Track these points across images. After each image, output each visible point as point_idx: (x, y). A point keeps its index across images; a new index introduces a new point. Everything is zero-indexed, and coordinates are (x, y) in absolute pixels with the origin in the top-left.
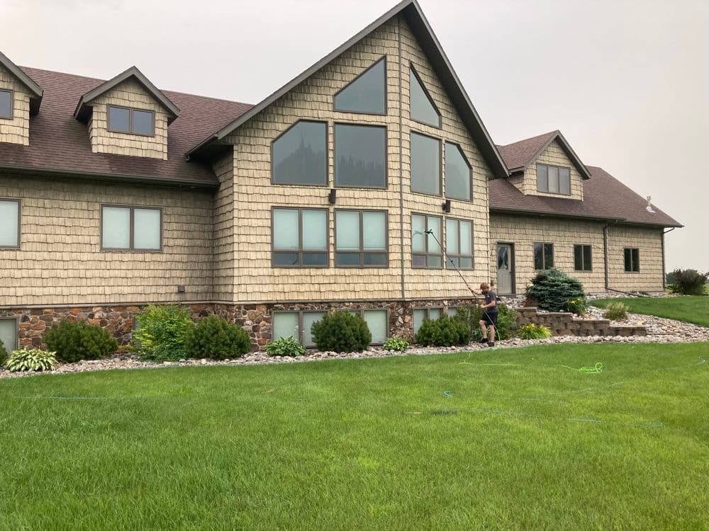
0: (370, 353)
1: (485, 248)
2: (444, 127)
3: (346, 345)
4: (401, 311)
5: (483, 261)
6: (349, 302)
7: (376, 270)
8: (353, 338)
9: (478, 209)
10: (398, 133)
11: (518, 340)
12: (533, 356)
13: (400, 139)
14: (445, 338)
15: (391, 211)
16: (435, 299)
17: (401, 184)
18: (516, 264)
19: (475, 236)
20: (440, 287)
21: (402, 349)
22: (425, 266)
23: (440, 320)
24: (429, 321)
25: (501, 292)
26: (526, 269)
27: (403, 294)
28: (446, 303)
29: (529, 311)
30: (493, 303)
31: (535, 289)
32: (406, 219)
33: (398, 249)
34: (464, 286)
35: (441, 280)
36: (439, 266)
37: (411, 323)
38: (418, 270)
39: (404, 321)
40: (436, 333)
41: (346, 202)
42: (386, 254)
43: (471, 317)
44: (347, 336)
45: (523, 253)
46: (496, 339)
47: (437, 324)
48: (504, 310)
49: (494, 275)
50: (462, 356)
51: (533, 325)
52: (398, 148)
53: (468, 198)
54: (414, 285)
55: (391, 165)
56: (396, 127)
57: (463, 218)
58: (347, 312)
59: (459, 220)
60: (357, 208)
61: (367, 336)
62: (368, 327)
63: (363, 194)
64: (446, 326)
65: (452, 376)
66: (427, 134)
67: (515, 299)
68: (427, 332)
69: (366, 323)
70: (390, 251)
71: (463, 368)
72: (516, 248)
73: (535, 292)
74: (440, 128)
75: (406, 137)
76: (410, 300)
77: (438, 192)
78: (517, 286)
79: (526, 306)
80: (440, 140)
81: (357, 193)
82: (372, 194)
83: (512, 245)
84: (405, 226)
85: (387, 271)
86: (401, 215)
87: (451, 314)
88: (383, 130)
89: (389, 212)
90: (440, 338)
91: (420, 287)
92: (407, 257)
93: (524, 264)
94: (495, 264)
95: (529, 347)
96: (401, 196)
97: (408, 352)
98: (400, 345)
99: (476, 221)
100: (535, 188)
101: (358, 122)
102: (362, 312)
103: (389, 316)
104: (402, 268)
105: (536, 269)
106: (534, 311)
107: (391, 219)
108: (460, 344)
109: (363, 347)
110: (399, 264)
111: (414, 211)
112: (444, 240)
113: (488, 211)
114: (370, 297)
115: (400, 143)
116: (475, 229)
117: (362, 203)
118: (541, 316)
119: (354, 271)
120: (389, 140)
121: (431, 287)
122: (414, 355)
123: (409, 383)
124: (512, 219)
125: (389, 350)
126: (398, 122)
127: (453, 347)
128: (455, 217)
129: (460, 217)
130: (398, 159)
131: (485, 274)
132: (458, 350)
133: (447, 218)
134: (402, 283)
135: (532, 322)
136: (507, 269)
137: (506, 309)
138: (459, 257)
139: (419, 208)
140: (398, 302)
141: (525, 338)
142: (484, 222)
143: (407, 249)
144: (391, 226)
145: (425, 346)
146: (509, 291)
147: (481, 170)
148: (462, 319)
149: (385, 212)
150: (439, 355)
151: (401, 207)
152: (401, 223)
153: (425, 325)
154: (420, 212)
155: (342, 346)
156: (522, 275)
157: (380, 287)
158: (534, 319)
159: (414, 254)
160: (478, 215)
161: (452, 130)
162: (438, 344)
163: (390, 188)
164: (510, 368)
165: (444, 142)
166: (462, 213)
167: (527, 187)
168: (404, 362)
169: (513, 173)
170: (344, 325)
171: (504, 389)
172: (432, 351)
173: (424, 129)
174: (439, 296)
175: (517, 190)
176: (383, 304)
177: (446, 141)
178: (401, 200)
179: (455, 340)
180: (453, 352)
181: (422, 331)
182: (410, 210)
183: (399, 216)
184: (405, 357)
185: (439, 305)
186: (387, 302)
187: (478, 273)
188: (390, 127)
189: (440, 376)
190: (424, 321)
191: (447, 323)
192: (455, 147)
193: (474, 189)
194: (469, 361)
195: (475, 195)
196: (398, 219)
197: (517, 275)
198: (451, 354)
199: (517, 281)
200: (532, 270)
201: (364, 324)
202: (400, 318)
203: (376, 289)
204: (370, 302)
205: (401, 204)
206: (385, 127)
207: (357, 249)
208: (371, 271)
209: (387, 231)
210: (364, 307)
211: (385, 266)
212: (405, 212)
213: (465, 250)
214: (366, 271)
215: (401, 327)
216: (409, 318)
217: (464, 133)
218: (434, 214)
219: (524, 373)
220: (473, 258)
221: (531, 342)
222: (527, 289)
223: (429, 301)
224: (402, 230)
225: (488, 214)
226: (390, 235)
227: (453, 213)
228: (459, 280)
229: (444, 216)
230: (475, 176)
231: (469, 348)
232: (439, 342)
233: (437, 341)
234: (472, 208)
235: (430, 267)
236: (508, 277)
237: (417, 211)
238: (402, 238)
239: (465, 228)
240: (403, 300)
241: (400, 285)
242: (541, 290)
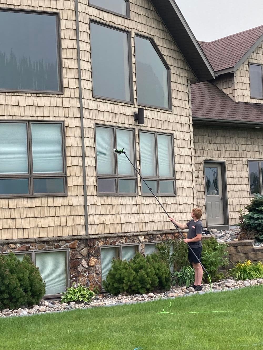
0: (42, 308)
1: (188, 168)
2: (133, 16)
3: (10, 299)
4: (85, 251)
5: (187, 184)
6: (15, 243)
7: (50, 200)
8: (21, 289)
9: (178, 119)
10: (74, 22)
11: (231, 282)
12: (248, 300)
13: (77, 31)
14: (140, 283)
15: (69, 122)
16: (128, 234)
17: (80, 88)
18: (229, 188)
19: (176, 153)
20: (134, 219)
21: (86, 300)
22: (114, 193)
23: (134, 261)
24: (120, 262)
25: (211, 224)
26: (240, 194)
27: (87, 230)
28: (142, 239)
29: (245, 245)
30: (200, 237)
31: (251, 218)
32: (88, 133)
33: (79, 172)
34: (164, 217)
35: (135, 210)
36: (133, 193)
37: (98, 266)
38: (105, 198)
39: (88, 265)
40: (129, 277)
41: (9, 111)
42: (63, 178)
43: (173, 255)
44: (11, 287)
45: (235, 174)
46: (205, 281)
47: (130, 266)
48: (212, 244)
49: (202, 202)
50: (161, 304)
51: (249, 262)
52: (75, 41)
53: (166, 106)
54: (101, 217)
55: (66, 63)
56: (71, 15)
57: (161, 131)
58: (11, 255)
59: (155, 134)
60: (22, 118)
61: (38, 286)
62: (41, 274)
63: (30, 100)
64: (141, 267)
65: (146, 329)
66: (111, 24)
67: (227, 232)
68: (117, 276)
69: (37, 269)
70: (68, 174)
71: (160, 319)
72: (228, 167)
73: (251, 222)
74: (127, 18)
75: (83, 27)
76: (96, 236)
77: (128, 99)
78: (231, 215)
79: (241, 239)
80: (128, 32)
81: (22, 100)
82: (43, 101)
83: (222, 164)
84: (88, 142)
85: (65, 201)
86: (82, 128)
87: (149, 252)
88: (54, 18)
89: (66, 124)
90: (134, 283)
91: (109, 219)
92: (91, 181)
93: (238, 188)
94: (202, 188)
95: (243, 290)
96: (81, 103)
97: (94, 303)
98: (83, 296)
99: (177, 135)
100: (247, 93)
101: (20, 8)
102: (33, 255)
103: (69, 259)
104: (85, 196)
105: (252, 193)
106: (251, 244)
107: (69, 132)
108: (159, 289)
109: (34, 301)
110: (81, 190)
111: (98, 122)
112: (138, 159)
113: (191, 122)
114: (43, 235)
115: (77, 35)
116: (175, 145)
117: (28, 113)
118: (259, 250)
119: (21, 202)
120: (62, 31)
121: (123, 219)
122: (101, 307)
123: (90, 342)
124: (220, 132)
125: (69, 303)
126: (73, 8)
127: (151, 294)
128: (150, 129)
129: (156, 130)
130: (75, 56)
131: (190, 201)
132: (157, 298)
133: (141, 131)
134: (86, 215)
135: (248, 258)
136: (218, 194)
137: (215, 243)
138: (158, 180)
139: (103, 118)
140: (80, 240)
141: (240, 279)
142: (187, 136)
143: (90, 171)
144: (69, 142)
145: (116, 295)
146: (220, 222)
147: (181, 70)
148: (162, 258)
149: (61, 124)
150: (133, 304)
151: (82, 118)
152: (82, 137)
153: (116, 269)
154: (106, 123)
155: (5, 302)
156: (235, 201)
157: (56, 221)
158: (251, 255)
159: (99, 178)
160: (179, 127)
161: (143, 20)
162: (131, 292)
163: (66, 92)
164: (219, 315)
165: (133, 35)
166: (159, 125)
167: (238, 93)
168: (88, 316)
169: (219, 76)
170: (8, 273)
171: (210, 341)
172: (124, 301)
173: (107, 17)
174: (133, 230)
175: (226, 96)
176: (61, 243)
177: (136, 34)
178: (81, 108)
179: (153, 285)
180: (150, 300)
181: (111, 275)
182: (93, 122)
183: (79, 130)
184: (89, 309)
185: (133, 241)
186: (67, 241)
187: (181, 200)
188: (63, 15)
189: (131, 330)
190: (114, 262)
191: (142, 263)
192: (148, 42)
193: (174, 95)
194: (169, 310)
195: (175, 102)
196: (78, 133)
197: (229, 201)
198: (148, 303)
199: (230, 208)
200: (247, 195)
201: (34, 271)
202: (83, 261)
203: (52, 224)
204: (44, 242)
205: (81, 113)
206: (57, 14)
207: (25, 173)
208: (44, 201)
209: (64, 148)
210: (35, 249)
211: (62, 194)
212: (87, 123)
213: (164, 171)
214: (37, 202)
215: (85, 271)
216: (95, 260)
217: (159, 24)
218: (124, 126)
219: (235, 320)
220: (174, 181)
221: (247, 283)
222: (241, 218)
223: (121, 237)
224: (83, 147)
225: (191, 126)
226: (68, 154)
227: (148, 124)
228: (158, 209)
229: (137, 128)
230: (173, 78)
231: (171, 294)
232: (133, 288)
233: (130, 288)
234: (172, 118)
235: (120, 194)
236: (219, 204)
237: (102, 123)
238: (83, 157)
239: (163, 143)
240: (86, 237)
241: (83, 218)
242: (258, 219)
